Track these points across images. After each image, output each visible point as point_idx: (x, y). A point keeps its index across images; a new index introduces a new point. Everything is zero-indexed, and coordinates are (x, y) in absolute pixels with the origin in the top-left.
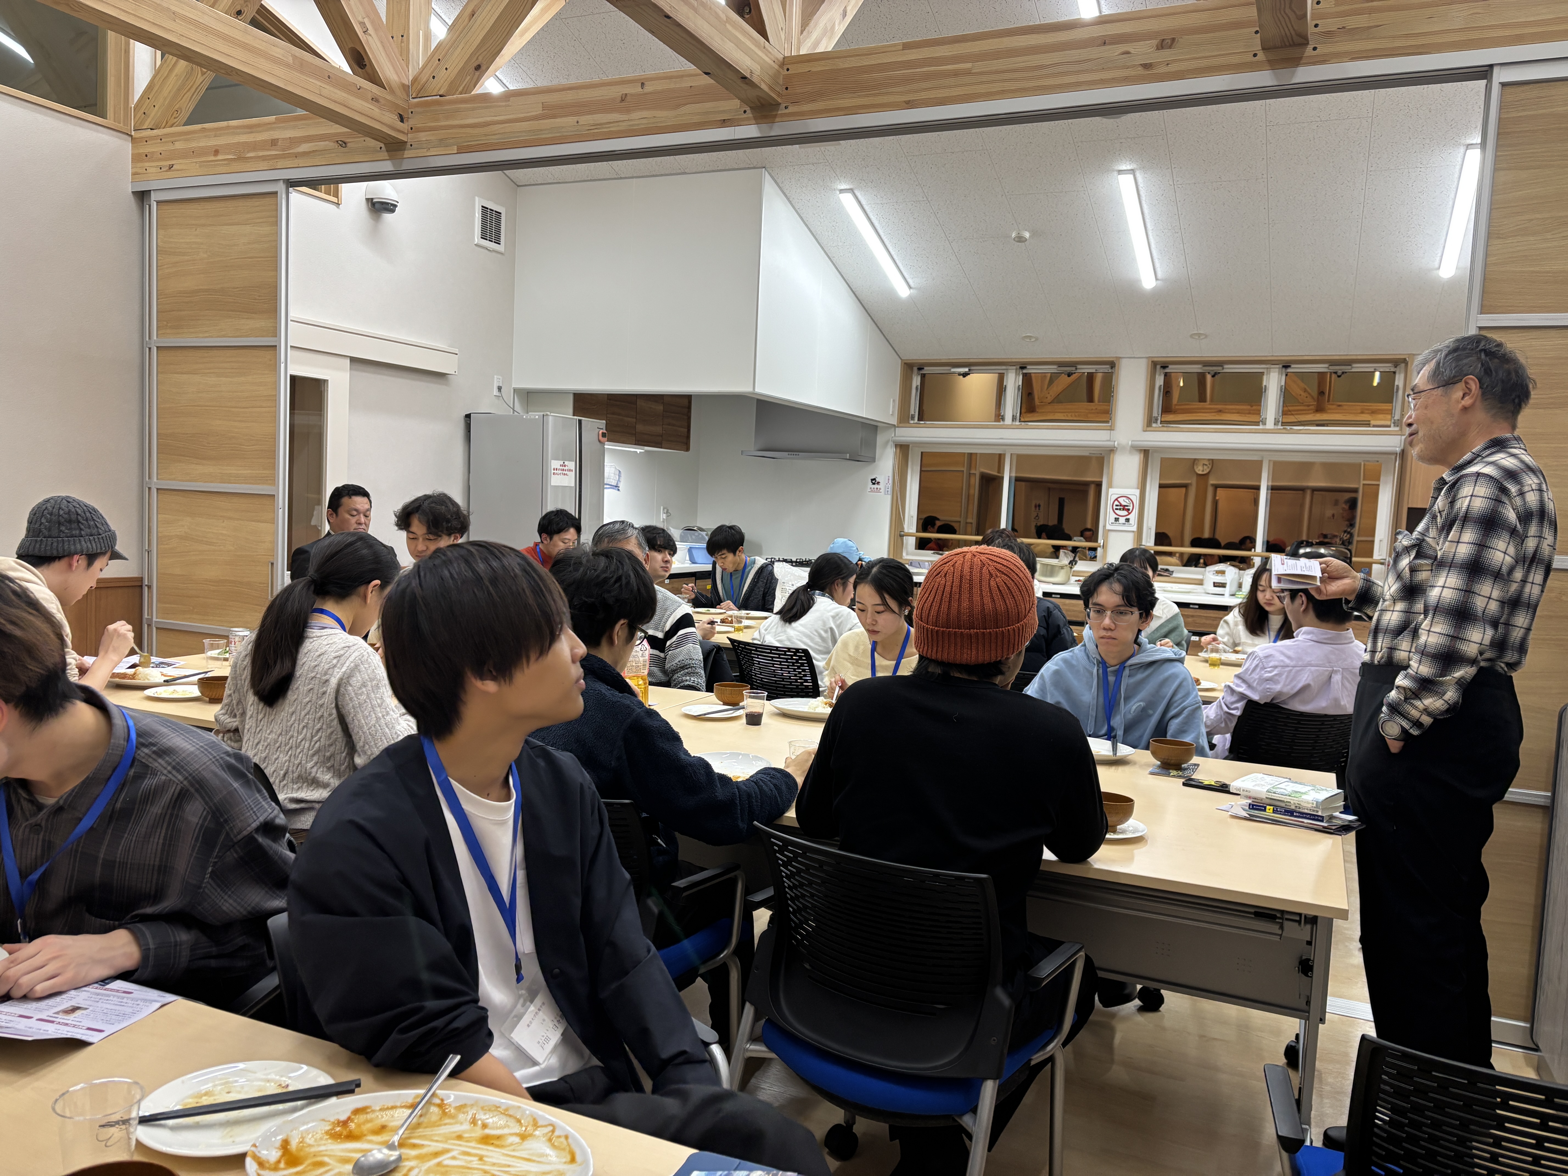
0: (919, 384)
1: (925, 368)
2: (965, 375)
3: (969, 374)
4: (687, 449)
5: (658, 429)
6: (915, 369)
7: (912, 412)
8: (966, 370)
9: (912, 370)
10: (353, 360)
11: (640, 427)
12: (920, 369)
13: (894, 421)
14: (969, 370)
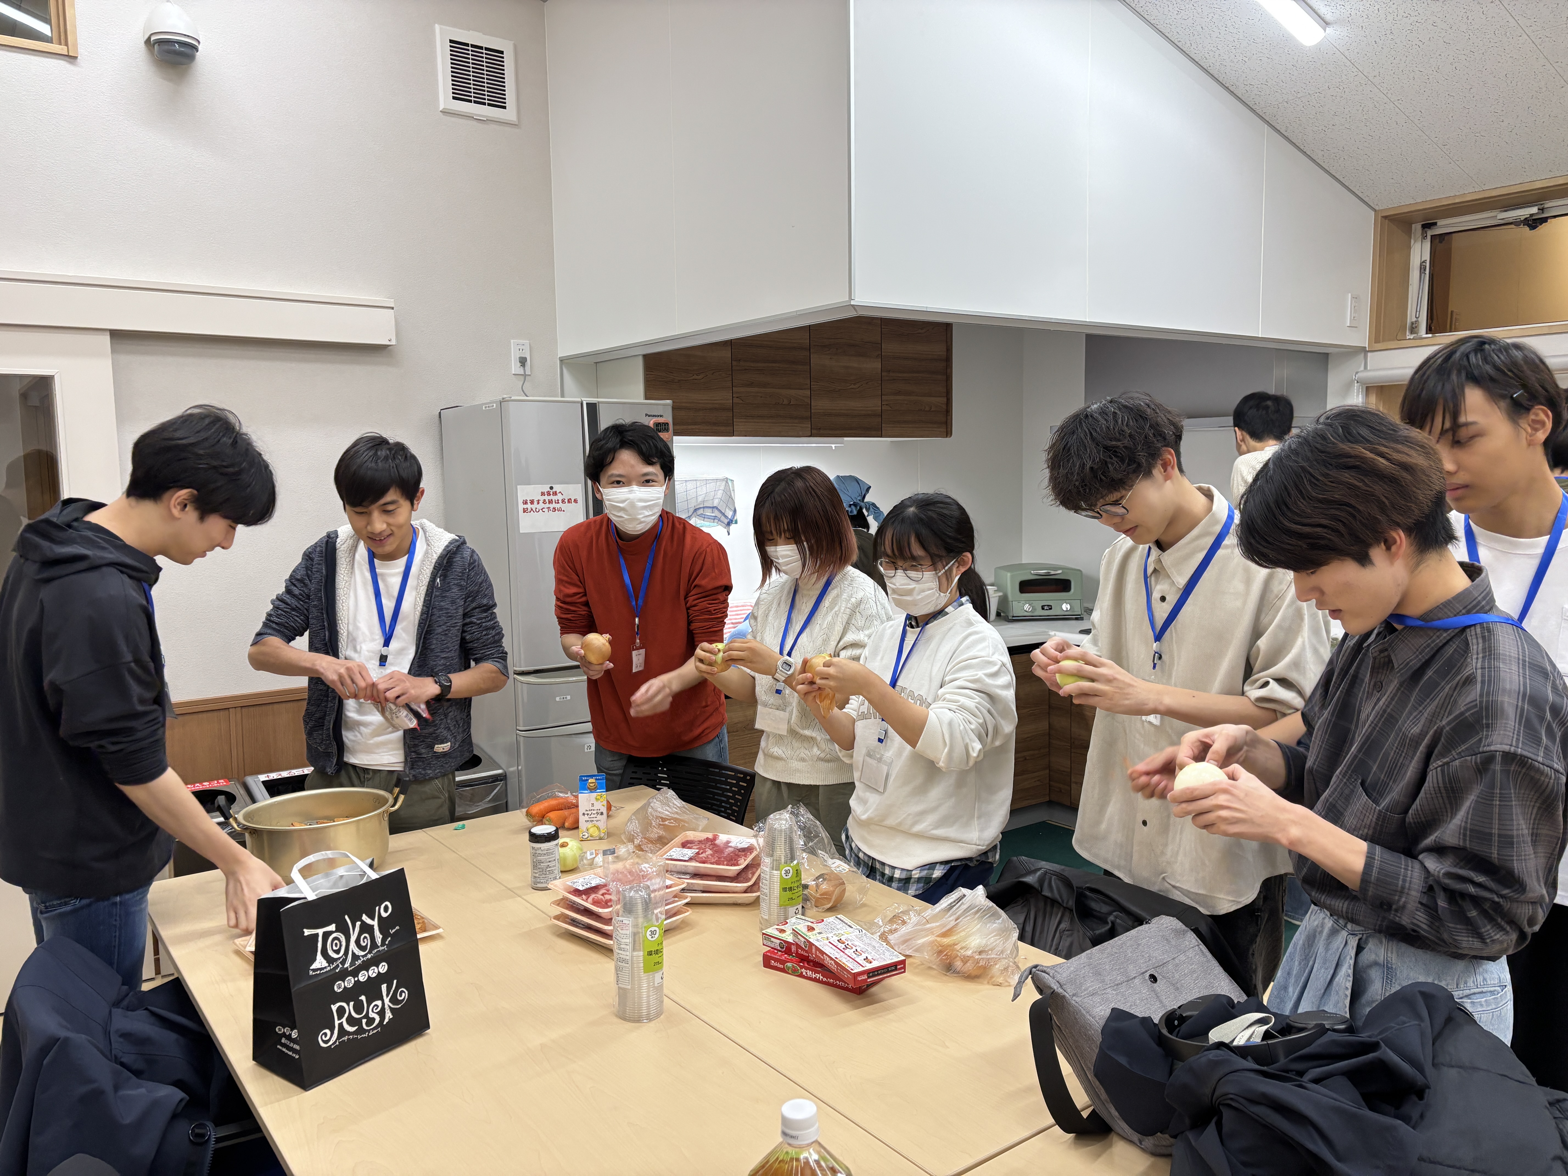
0: (1427, 257)
1: (1440, 223)
2: (1533, 223)
3: (1545, 220)
4: (948, 433)
5: (873, 404)
6: (1417, 228)
7: (1411, 317)
8: (1534, 210)
9: (1409, 232)
10: (117, 335)
11: (821, 404)
12: (1426, 226)
13: (1360, 338)
14: (1542, 210)
